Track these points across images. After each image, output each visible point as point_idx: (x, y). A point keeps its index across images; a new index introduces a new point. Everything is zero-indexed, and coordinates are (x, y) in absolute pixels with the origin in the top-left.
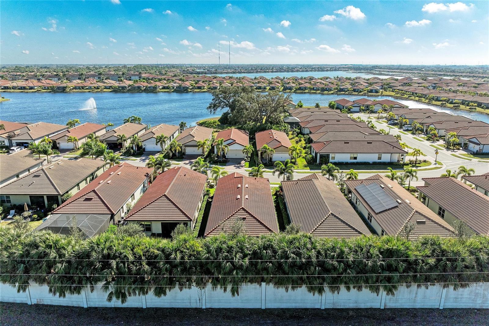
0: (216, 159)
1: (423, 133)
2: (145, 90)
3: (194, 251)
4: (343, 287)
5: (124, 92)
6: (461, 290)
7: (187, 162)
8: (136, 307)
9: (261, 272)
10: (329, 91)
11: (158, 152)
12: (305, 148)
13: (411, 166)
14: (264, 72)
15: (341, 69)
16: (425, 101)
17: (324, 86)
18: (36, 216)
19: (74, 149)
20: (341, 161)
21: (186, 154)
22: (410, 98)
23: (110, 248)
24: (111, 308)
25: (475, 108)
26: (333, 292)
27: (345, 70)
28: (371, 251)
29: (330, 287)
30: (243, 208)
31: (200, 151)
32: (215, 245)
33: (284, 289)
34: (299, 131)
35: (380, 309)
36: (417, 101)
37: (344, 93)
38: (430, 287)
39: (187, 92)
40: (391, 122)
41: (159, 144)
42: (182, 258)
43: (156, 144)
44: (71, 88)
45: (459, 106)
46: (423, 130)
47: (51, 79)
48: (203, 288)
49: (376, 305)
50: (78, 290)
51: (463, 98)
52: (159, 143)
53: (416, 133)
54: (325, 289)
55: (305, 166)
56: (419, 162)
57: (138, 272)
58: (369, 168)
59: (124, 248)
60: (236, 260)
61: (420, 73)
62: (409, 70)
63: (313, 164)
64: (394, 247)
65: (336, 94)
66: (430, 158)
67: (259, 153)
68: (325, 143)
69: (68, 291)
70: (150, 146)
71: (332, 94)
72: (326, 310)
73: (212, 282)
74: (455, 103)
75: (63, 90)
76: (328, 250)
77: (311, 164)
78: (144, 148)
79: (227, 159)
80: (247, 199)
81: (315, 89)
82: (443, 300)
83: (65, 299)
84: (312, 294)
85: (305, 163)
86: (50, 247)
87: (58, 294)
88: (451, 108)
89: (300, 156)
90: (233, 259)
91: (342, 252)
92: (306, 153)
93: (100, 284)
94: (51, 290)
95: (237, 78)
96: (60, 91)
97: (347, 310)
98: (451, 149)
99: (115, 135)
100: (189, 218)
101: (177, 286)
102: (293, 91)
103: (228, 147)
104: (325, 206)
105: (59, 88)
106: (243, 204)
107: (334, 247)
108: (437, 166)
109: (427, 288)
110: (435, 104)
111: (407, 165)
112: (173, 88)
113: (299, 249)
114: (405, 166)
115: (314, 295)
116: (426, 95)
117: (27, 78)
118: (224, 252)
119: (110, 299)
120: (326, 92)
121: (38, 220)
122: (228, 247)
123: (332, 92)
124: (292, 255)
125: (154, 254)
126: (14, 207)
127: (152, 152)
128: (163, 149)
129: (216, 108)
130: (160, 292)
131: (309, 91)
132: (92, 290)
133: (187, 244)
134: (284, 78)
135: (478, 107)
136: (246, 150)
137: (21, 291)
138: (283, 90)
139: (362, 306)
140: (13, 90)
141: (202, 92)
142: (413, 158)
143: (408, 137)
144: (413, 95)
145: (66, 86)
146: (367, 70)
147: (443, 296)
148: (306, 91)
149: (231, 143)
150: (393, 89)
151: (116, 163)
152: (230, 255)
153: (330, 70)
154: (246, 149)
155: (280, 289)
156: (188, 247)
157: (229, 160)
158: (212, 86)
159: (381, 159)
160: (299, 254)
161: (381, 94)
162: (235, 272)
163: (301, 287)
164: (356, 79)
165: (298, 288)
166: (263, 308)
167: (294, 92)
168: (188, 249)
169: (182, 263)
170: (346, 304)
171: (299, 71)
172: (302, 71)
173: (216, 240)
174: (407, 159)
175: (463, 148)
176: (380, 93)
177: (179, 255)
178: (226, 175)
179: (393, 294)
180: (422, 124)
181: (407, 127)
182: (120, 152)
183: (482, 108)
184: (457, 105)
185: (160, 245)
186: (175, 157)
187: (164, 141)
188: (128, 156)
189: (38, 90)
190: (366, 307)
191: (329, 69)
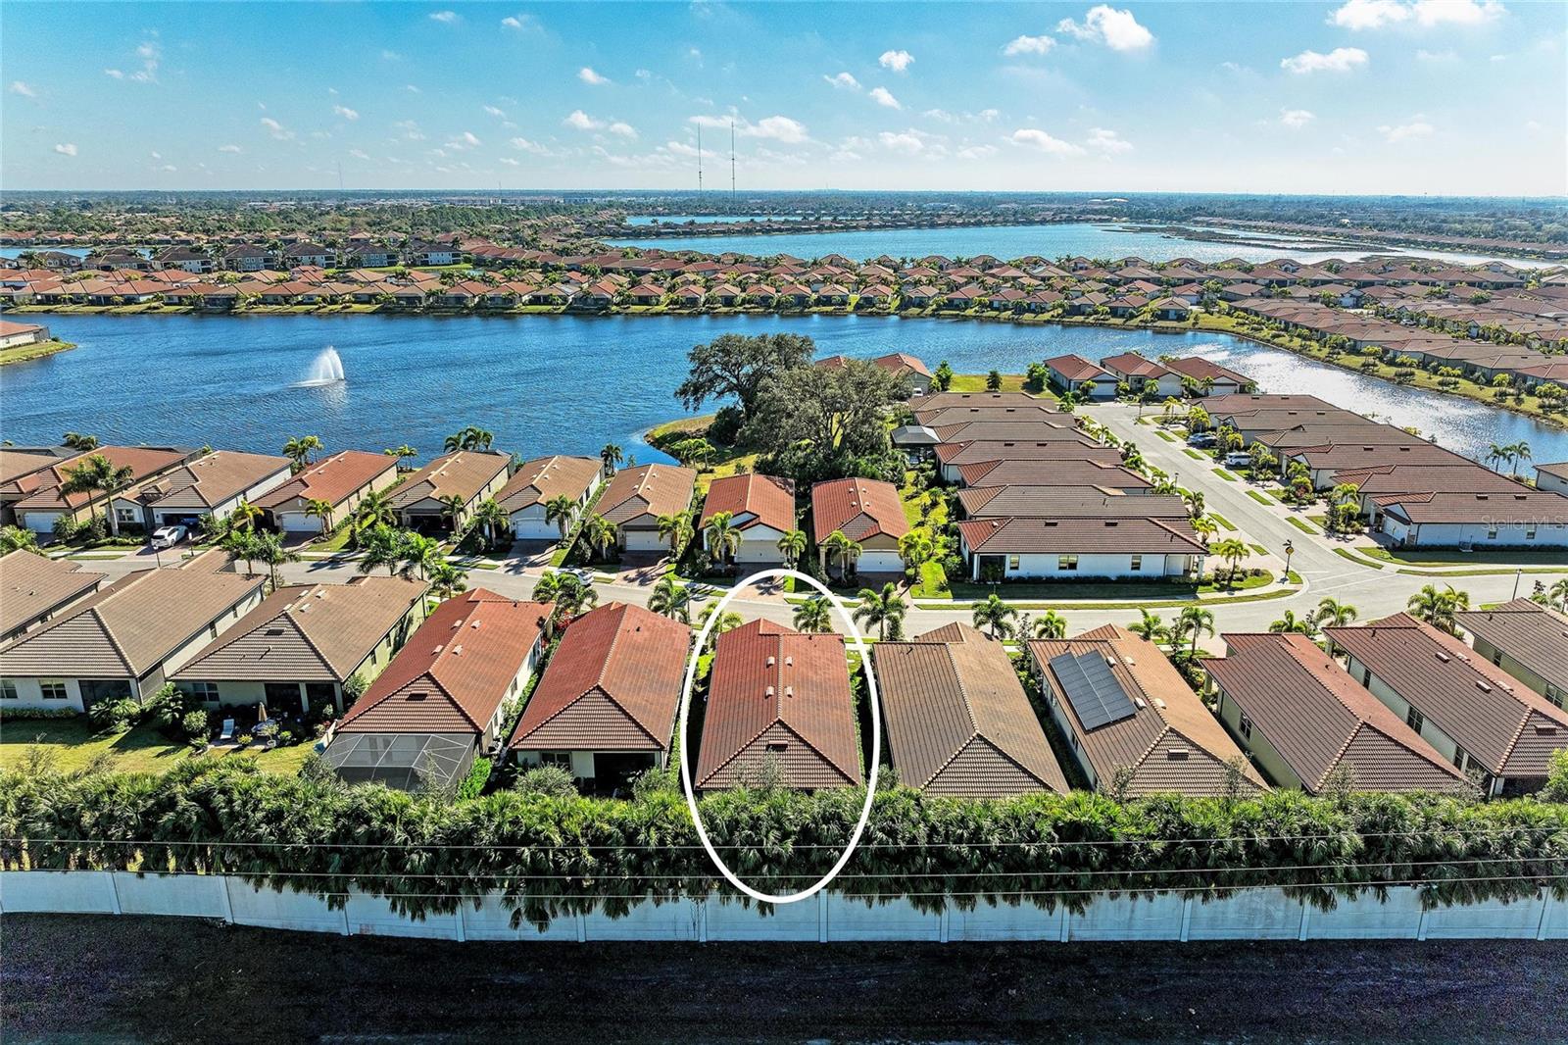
0: (708, 566)
1: (1278, 477)
2: (478, 306)
3: (683, 826)
4: (981, 898)
5: (414, 315)
6: (1215, 902)
7: (632, 573)
8: (564, 939)
9: (818, 868)
10: (1037, 313)
11: (552, 542)
12: (945, 530)
13: (1218, 586)
14: (842, 228)
15: (1089, 216)
16: (1318, 354)
17: (1024, 294)
18: (287, 734)
19: (322, 534)
20: (1034, 573)
21: (628, 549)
22: (1276, 340)
23: (515, 822)
24: (513, 943)
25: (1456, 383)
26: (963, 907)
27: (1101, 220)
28: (1038, 826)
29: (956, 897)
30: (780, 722)
31: (665, 543)
32: (727, 815)
33: (864, 901)
34: (933, 473)
35: (1059, 942)
36: (1294, 351)
37: (1081, 318)
38: (1158, 898)
39: (608, 316)
40: (1199, 438)
41: (554, 522)
42: (662, 841)
43: (547, 523)
44: (252, 300)
45: (1412, 374)
46: (1280, 467)
47: (179, 263)
48: (702, 900)
49: (1053, 935)
50: (450, 906)
51: (1425, 348)
52: (555, 519)
53: (1261, 476)
54: (946, 901)
55: (942, 589)
56: (1240, 575)
57: (574, 869)
58: (1106, 595)
59: (541, 821)
60: (767, 845)
61: (1334, 234)
62: (1299, 223)
63: (962, 582)
64: (1083, 819)
65: (1058, 323)
66: (1274, 564)
67: (823, 551)
68: (995, 524)
69: (431, 909)
70: (529, 527)
71: (1048, 322)
72: (950, 944)
73: (719, 889)
74: (1402, 364)
75: (226, 308)
76: (951, 824)
77: (956, 581)
78: (514, 532)
79: (738, 564)
80: (790, 696)
81: (996, 305)
82: (1186, 922)
83: (425, 925)
84: (920, 910)
85: (943, 578)
86: (392, 819)
87: (409, 914)
88: (1389, 380)
89: (930, 556)
90: (761, 842)
91: (979, 828)
92: (945, 546)
93: (496, 895)
94: (394, 907)
95: (759, 259)
96: (219, 309)
97: (992, 945)
98: (1338, 531)
99: (435, 494)
100: (658, 744)
101: (649, 897)
102: (929, 311)
103: (741, 534)
104: (966, 718)
105: (213, 301)
106: (780, 711)
107: (963, 817)
108: (1288, 586)
109: (1151, 900)
110: (1346, 363)
111: (1209, 583)
112: (565, 300)
113: (894, 822)
114: (1200, 588)
115: (924, 913)
116: (1324, 335)
117: (107, 263)
118: (743, 829)
119: (515, 923)
120: (1028, 317)
121: (294, 744)
122: (752, 818)
123: (1047, 316)
124: (880, 835)
125: (602, 833)
126: (228, 711)
127: (535, 543)
128: (564, 535)
129: (702, 396)
130: (616, 908)
131: (976, 311)
132: (478, 906)
133: (668, 813)
134: (904, 261)
135: (1465, 378)
136: (785, 544)
137: (336, 908)
138: (898, 308)
139: (1024, 937)
140: (74, 306)
141: (652, 314)
142: (1226, 565)
143: (1232, 490)
144: (1286, 329)
145: (237, 295)
146: (1170, 218)
147: (1187, 914)
148: (970, 312)
149: (748, 522)
150: (1231, 307)
151: (455, 589)
152: (756, 834)
153: (1053, 222)
154: (788, 541)
155: (856, 902)
156: (671, 818)
157: (741, 567)
158: (680, 293)
159: (1138, 568)
160: (892, 833)
161: (1194, 324)
162: (766, 868)
163: (898, 897)
164: (1127, 265)
165: (893, 900)
166: (823, 940)
167: (932, 315)
168: (671, 823)
169: (661, 852)
170: (991, 933)
171: (955, 224)
172: (964, 225)
173: (727, 803)
174: (1209, 566)
175: (1371, 530)
176: (1192, 321)
177: (654, 836)
178: (738, 625)
179: (1082, 912)
180: (1276, 450)
181: (1236, 457)
182: (449, 543)
183: (1476, 382)
184: (1404, 370)
185: (615, 814)
186: (600, 560)
187: (568, 515)
188: (472, 555)
189: (149, 308)
190: (1031, 939)
191: (1049, 215)
